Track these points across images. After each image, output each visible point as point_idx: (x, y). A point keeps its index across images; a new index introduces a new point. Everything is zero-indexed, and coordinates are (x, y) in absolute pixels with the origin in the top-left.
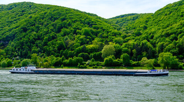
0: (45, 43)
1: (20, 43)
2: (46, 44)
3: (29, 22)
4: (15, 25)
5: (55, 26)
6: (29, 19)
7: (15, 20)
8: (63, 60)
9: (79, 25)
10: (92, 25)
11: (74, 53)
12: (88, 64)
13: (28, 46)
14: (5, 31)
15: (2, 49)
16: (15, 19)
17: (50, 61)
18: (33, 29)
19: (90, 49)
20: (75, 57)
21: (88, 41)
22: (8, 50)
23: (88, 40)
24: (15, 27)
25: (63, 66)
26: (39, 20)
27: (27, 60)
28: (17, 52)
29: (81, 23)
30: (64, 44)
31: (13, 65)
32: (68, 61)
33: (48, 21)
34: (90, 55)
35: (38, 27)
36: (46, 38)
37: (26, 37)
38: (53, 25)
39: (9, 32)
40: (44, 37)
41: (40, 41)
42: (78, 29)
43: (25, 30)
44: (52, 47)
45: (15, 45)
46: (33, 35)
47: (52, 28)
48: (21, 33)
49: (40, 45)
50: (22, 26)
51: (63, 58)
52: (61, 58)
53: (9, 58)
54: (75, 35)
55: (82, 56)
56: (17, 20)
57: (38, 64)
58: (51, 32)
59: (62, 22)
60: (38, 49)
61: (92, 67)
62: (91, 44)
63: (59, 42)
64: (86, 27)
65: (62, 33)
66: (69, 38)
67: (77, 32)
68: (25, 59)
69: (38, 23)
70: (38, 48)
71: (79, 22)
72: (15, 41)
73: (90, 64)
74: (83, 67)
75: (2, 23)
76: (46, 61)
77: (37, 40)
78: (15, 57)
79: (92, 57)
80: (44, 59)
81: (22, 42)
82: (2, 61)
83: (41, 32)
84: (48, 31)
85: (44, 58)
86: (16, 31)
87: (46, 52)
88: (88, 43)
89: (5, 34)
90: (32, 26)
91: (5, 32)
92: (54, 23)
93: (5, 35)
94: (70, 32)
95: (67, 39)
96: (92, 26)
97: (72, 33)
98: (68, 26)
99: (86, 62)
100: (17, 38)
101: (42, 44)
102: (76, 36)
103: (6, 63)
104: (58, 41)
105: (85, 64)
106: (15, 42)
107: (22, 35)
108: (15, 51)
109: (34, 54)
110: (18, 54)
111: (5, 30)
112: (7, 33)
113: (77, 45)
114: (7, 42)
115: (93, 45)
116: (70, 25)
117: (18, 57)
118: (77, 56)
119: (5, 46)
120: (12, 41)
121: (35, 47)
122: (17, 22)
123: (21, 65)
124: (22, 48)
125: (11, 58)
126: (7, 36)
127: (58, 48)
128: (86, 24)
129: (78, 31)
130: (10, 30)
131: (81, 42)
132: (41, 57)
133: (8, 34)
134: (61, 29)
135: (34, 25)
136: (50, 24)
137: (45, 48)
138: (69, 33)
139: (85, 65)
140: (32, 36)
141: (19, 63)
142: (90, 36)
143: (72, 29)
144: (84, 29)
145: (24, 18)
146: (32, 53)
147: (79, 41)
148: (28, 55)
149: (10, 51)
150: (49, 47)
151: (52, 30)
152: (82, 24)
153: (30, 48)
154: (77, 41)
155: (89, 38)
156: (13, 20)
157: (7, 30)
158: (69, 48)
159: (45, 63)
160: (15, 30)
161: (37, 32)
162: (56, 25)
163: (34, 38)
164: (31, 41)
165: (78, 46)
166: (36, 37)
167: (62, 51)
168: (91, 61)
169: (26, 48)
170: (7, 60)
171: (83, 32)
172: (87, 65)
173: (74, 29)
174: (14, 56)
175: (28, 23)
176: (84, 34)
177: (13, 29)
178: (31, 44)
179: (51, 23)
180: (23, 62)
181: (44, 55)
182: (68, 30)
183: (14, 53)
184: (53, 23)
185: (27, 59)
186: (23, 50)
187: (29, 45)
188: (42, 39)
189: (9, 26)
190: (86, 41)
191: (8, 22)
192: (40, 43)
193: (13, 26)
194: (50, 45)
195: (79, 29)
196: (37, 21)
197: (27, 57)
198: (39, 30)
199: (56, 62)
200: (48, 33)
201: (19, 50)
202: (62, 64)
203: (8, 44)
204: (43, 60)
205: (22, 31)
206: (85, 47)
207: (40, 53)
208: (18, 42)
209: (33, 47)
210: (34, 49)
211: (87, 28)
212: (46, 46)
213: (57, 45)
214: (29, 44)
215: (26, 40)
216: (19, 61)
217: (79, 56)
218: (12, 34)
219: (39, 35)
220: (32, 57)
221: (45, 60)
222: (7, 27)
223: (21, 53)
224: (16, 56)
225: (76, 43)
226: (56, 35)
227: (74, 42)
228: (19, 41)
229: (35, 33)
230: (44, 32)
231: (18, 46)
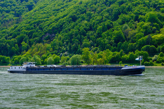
0: (98, 34)
1: (69, 35)
2: (99, 35)
3: (79, 9)
4: (62, 13)
5: (110, 12)
6: (79, 5)
7: (62, 8)
8: (121, 55)
9: (142, 9)
10: (159, 7)
11: (135, 46)
12: (155, 60)
13: (78, 38)
14: (51, 21)
15: (48, 43)
16: (62, 6)
17: (105, 57)
18: (84, 17)
19: (157, 40)
20: (137, 51)
21: (155, 30)
22: (55, 45)
23: (154, 28)
24: (62, 16)
25: (122, 63)
26: (91, 6)
27: (77, 56)
28: (66, 47)
29: (144, 6)
30: (123, 34)
31: (60, 63)
32: (128, 56)
33: (102, 6)
34: (158, 48)
35: (89, 15)
36: (99, 27)
37: (75, 27)
38: (108, 11)
39: (56, 23)
40: (97, 26)
41: (92, 32)
42: (141, 14)
43: (74, 19)
44: (107, 39)
45: (63, 38)
46: (83, 25)
47: (107, 14)
48: (70, 22)
49: (93, 36)
50: (71, 14)
51: (122, 52)
52: (119, 53)
53: (56, 54)
54: (137, 22)
55: (147, 49)
56: (65, 7)
57: (91, 60)
58: (105, 20)
59: (119, 6)
60: (90, 42)
61: (161, 64)
62: (159, 33)
63: (116, 32)
64: (151, 10)
65: (120, 20)
66: (128, 27)
67: (139, 17)
68: (74, 55)
69: (89, 9)
70: (90, 40)
71: (142, 5)
72: (63, 32)
73: (157, 60)
74: (149, 63)
75: (48, 12)
76: (100, 57)
77: (89, 30)
78: (63, 52)
79: (161, 50)
80: (98, 54)
81: (71, 34)
82: (48, 58)
83: (93, 21)
84: (103, 18)
85: (98, 53)
86: (63, 20)
87: (100, 45)
88: (154, 32)
89: (51, 25)
90: (83, 13)
91: (51, 23)
92: (109, 8)
93: (51, 26)
94: (130, 19)
95: (126, 28)
96: (160, 9)
97: (132, 20)
98: (128, 11)
99: (152, 57)
100: (65, 30)
101: (94, 36)
102: (138, 24)
103: (53, 60)
104: (115, 31)
105: (151, 59)
106: (63, 35)
107: (71, 25)
108: (63, 45)
109: (85, 48)
110: (67, 49)
111: (51, 20)
112: (53, 23)
113: (140, 35)
114: (53, 35)
115: (161, 34)
116: (129, 9)
117: (66, 53)
118: (140, 50)
119: (52, 40)
120: (59, 33)
121: (86, 40)
122: (65, 10)
123: (70, 62)
124: (71, 42)
125: (58, 54)
126: (54, 27)
127: (115, 40)
128: (152, 7)
129: (140, 16)
130: (57, 20)
131: (144, 30)
132: (94, 52)
133: (54, 25)
134: (119, 16)
135: (85, 12)
136: (104, 10)
137: (99, 40)
138: (129, 20)
139: (151, 61)
140: (83, 26)
141: (68, 59)
142: (158, 23)
143: (133, 14)
144: (148, 14)
145: (73, 5)
146: (83, 48)
147: (142, 30)
148: (78, 50)
149: (57, 45)
150: (104, 38)
151: (107, 17)
152: (146, 8)
153: (81, 41)
154: (140, 30)
155: (155, 26)
156: (59, 8)
157: (54, 20)
158: (129, 39)
159: (99, 60)
160: (63, 19)
161: (88, 21)
162: (112, 11)
163: (85, 29)
164: (81, 32)
165: (141, 37)
166: (87, 27)
167: (120, 44)
168: (159, 56)
169: (76, 41)
170: (54, 57)
171: (148, 17)
172: (153, 61)
173: (135, 14)
174: (61, 52)
175: (78, 10)
176: (149, 21)
177: (60, 18)
178: (81, 36)
180: (73, 58)
181: (97, 49)
182: (127, 16)
183: (62, 47)
184: (108, 8)
185: (77, 55)
186: (73, 44)
187: (79, 37)
188: (95, 30)
189: (56, 15)
190: (151, 29)
191: (54, 10)
192: (92, 35)
193: (60, 14)
194: (105, 36)
195: (142, 15)
196: (88, 7)
197: (77, 53)
198: (90, 18)
199: (113, 58)
200: (102, 22)
201: (67, 43)
202: (121, 60)
203: (54, 37)
204: (97, 55)
205: (71, 20)
206: (150, 38)
207: (92, 47)
208: (66, 34)
209: (84, 40)
210: (85, 42)
211: (153, 12)
212: (99, 38)
213: (114, 36)
214: (79, 36)
215: (76, 32)
216: (68, 57)
217: (143, 49)
218: (58, 25)
219: (91, 24)
220: (83, 53)
221: (99, 56)
222: (53, 16)
223: (70, 47)
224: (64, 52)
225: (138, 33)
226: (112, 23)
227: (136, 31)
228: (67, 33)
229: (86, 22)
230: (97, 21)
231: (67, 39)
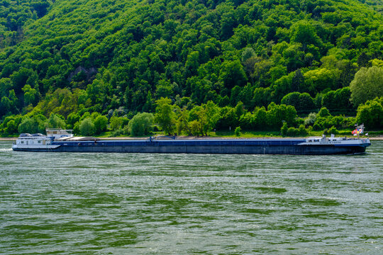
0: (190, 68)
1: (126, 71)
2: (192, 71)
3: (149, 15)
4: (111, 22)
5: (215, 20)
6: (148, 5)
7: (112, 11)
8: (239, 113)
9: (282, 14)
10: (320, 11)
11: (269, 95)
12: (311, 124)
13: (146, 78)
14: (87, 40)
15: (81, 89)
16: (112, 7)
17: (205, 118)
18: (158, 31)
19: (314, 82)
20: (273, 105)
21: (310, 59)
22: (96, 91)
23: (309, 55)
24: (112, 28)
25: (241, 131)
26: (175, 8)
27: (145, 116)
28: (120, 96)
29: (288, 8)
30: (242, 70)
31: (108, 131)
32: (253, 116)
33: (198, 9)
34: (316, 99)
35: (171, 28)
36: (193, 54)
37: (140, 54)
38: (211, 19)
39: (98, 43)
40: (188, 52)
41: (178, 65)
42: (281, 25)
43: (138, 35)
44: (209, 79)
45: (113, 76)
46: (158, 48)
47: (209, 26)
48: (128, 43)
49: (179, 73)
50: (130, 25)
51: (239, 108)
52: (234, 109)
53: (99, 111)
54: (272, 42)
55: (293, 101)
56: (117, 9)
57: (174, 125)
58: (205, 39)
59: (235, 8)
60: (172, 86)
61: (323, 132)
62: (319, 66)
63: (227, 63)
64: (302, 18)
65: (236, 38)
66: (254, 53)
67: (277, 33)
68: (139, 113)
69: (170, 15)
70: (172, 82)
71: (283, 6)
72: (113, 65)
73: (316, 123)
74: (296, 131)
75: (80, 20)
76: (194, 117)
77: (170, 61)
78: (113, 108)
79: (322, 102)
80: (190, 112)
81: (131, 68)
82: (82, 120)
83: (180, 40)
84: (199, 34)
85: (190, 110)
86: (115, 39)
87: (194, 91)
88: (308, 64)
89: (87, 49)
90: (157, 23)
91: (88, 44)
92: (214, 11)
93: (88, 51)
94: (258, 36)
95: (249, 55)
96: (321, 16)
97: (262, 38)
98: (253, 19)
99: (304, 117)
100: (118, 58)
101: (182, 72)
102: (274, 46)
103: (92, 124)
104: (225, 62)
105: (302, 122)
106: (114, 70)
107: (131, 48)
108: (113, 92)
109: (162, 98)
110: (122, 100)
111: (87, 37)
112: (93, 45)
113: (279, 71)
114: (93, 70)
115: (324, 69)
116: (256, 15)
117: (121, 109)
118: (278, 103)
119: (89, 80)
120: (106, 66)
121: (164, 80)
122: (117, 16)
123: (130, 130)
124: (132, 85)
125: (104, 111)
126: (93, 54)
127: (226, 80)
128: (303, 10)
129: (279, 30)
130: (100, 38)
131: (288, 60)
132: (181, 107)
133: (95, 49)
134: (234, 29)
135: (162, 20)
136: (203, 17)
137: (192, 81)
138: (256, 39)
139: (301, 126)
140: (157, 52)
141: (126, 123)
142: (316, 44)
143: (263, 26)
144: (296, 25)
145: (135, 4)
146: (158, 97)
147: (282, 60)
148: (147, 102)
149: (102, 92)
150: (202, 78)
151: (209, 32)
152: (291, 12)
153: (152, 83)
154: (278, 59)
155: (311, 51)
156: (106, 11)
157: (93, 38)
158: (255, 80)
159: (191, 124)
160: (113, 36)
161: (169, 39)
162: (220, 19)
163: (162, 57)
164: (153, 64)
165: (281, 74)
166: (166, 52)
167: (237, 89)
168: (318, 115)
169: (143, 84)
170: (95, 117)
171: (296, 32)
172: (307, 126)
173: (268, 26)
174: (110, 106)
175: (145, 17)
176: (298, 40)
177: (106, 34)
178: (152, 73)
179: (205, 13)
180: (136, 121)
181: (187, 101)
182: (252, 30)
183: (112, 97)
184: (210, 12)
185: (144, 113)
186: (135, 90)
187: (149, 75)
188: (183, 59)
189: (98, 28)
190: (303, 58)
191: (94, 17)
192: (176, 70)
193: (108, 25)
194: (205, 74)
195: (283, 27)
196: (168, 9)
197: (145, 109)
198: (173, 33)
199: (221, 120)
200: (198, 42)
201: (123, 88)
202: (238, 123)
203: (95, 74)
204: (187, 114)
205: (130, 38)
206: (299, 76)
207: (178, 96)
208: (121, 68)
209: (160, 82)
210: (162, 85)
211: (306, 22)
212: (192, 78)
213: (224, 73)
214: (148, 72)
215: (142, 63)
216: (125, 118)
217: (284, 100)
218: (104, 49)
219: (175, 47)
220: (157, 108)
221: (191, 115)
222: (93, 30)
223: (130, 96)
224: (116, 106)
225: (275, 66)
226: (218, 45)
227: (271, 61)
228: (122, 65)
229: (163, 42)
230: (187, 39)
231: (122, 79)
